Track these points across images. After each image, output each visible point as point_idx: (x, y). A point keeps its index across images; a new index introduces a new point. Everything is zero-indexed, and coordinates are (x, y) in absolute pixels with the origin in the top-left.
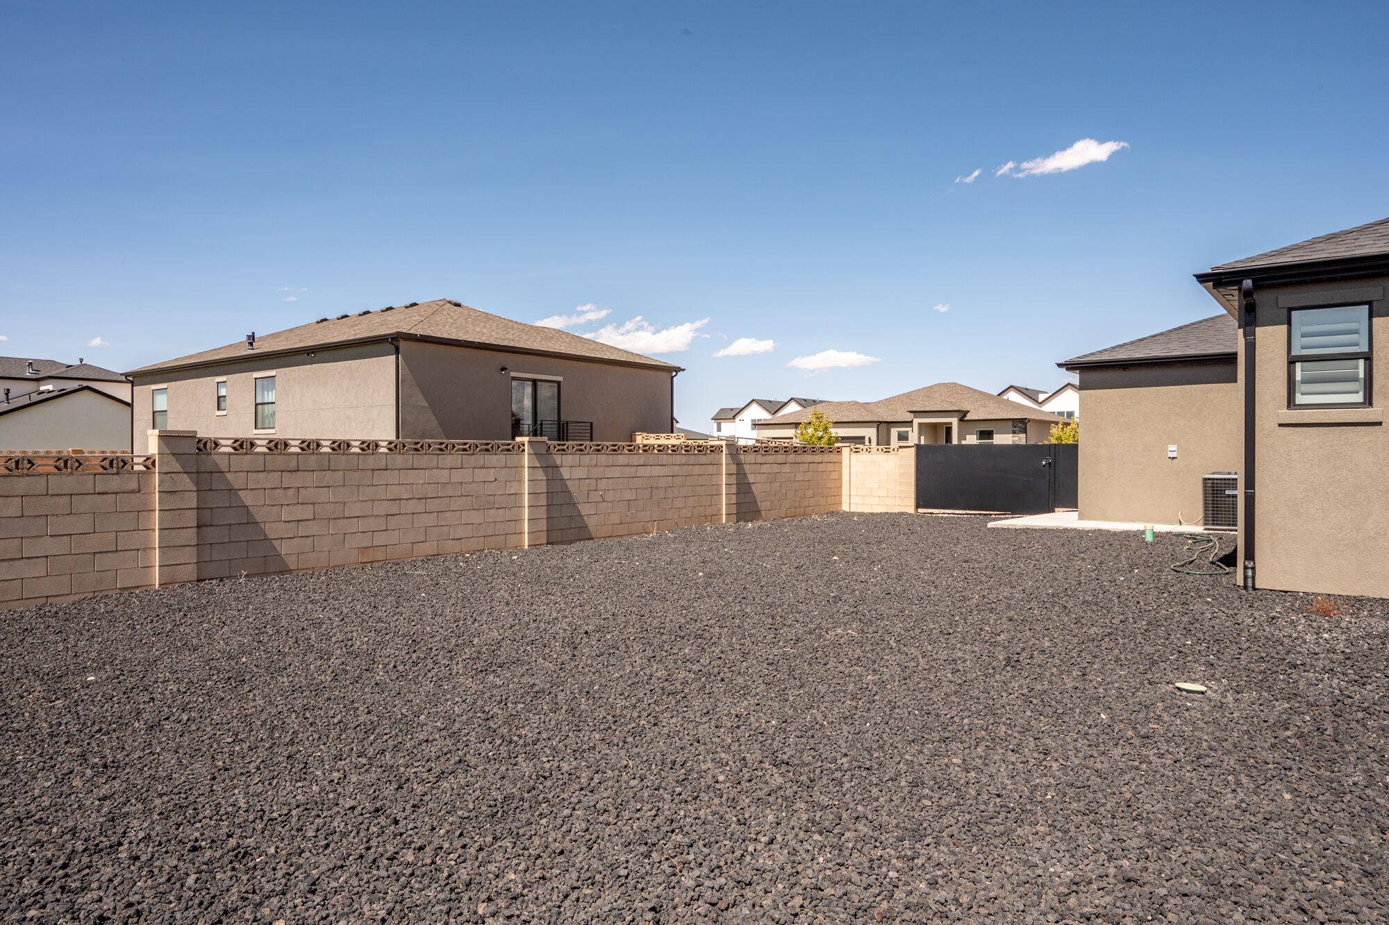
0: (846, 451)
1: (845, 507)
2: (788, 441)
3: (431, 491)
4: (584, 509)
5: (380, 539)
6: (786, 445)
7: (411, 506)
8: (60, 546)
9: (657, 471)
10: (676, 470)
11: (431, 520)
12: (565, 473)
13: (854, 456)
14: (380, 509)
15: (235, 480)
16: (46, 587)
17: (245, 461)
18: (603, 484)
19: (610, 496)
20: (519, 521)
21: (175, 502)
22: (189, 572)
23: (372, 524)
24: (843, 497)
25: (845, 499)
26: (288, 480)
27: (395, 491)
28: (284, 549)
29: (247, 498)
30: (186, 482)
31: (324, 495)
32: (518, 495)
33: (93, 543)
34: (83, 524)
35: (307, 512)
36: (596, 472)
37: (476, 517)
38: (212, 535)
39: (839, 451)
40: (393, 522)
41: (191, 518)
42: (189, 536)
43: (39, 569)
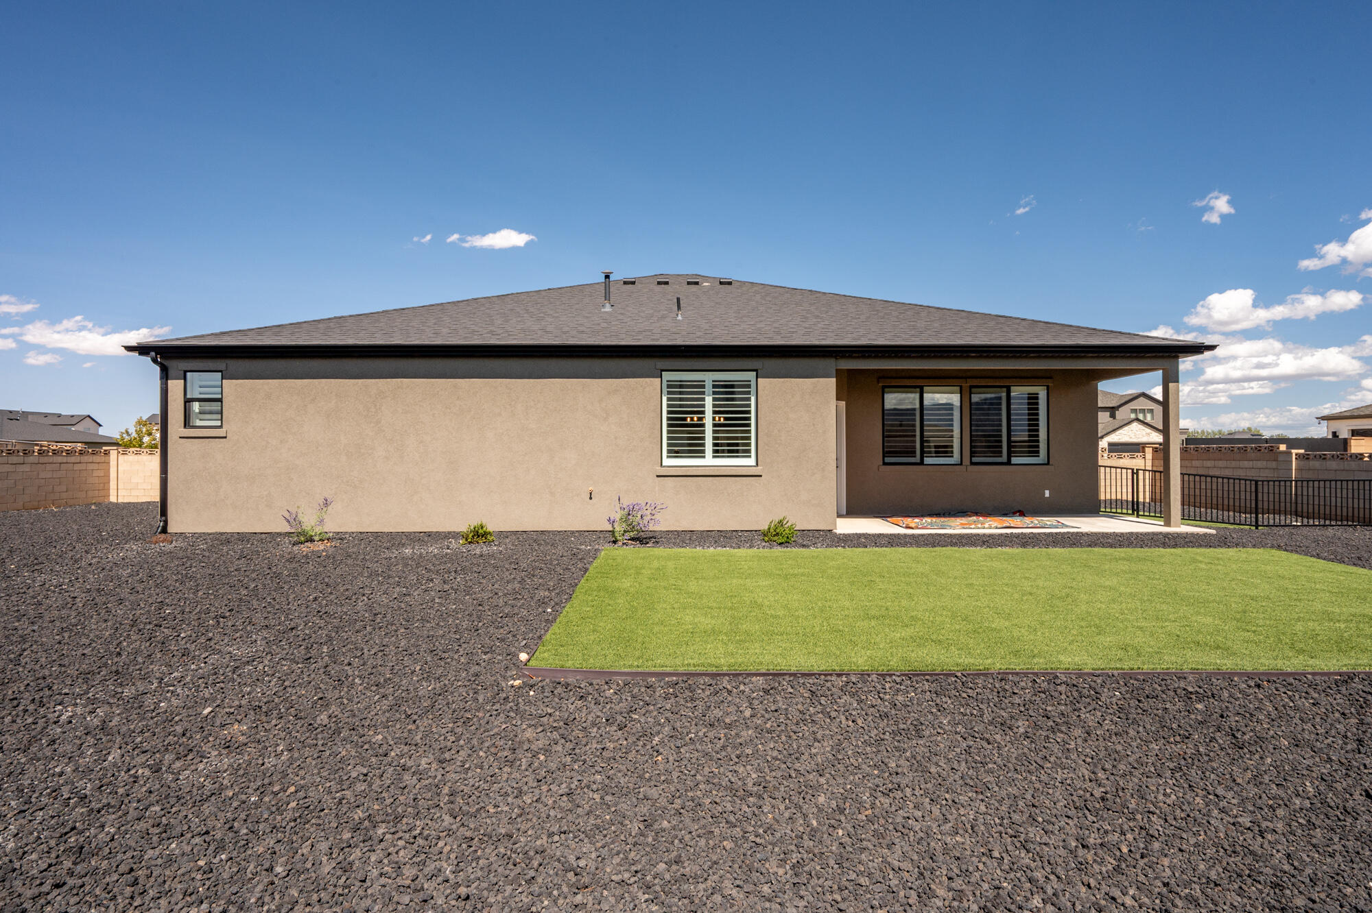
0: (113, 454)
1: (113, 499)
2: (69, 444)
6: (68, 448)
13: (121, 457)
24: (111, 491)
25: (113, 493)
39: (107, 453)
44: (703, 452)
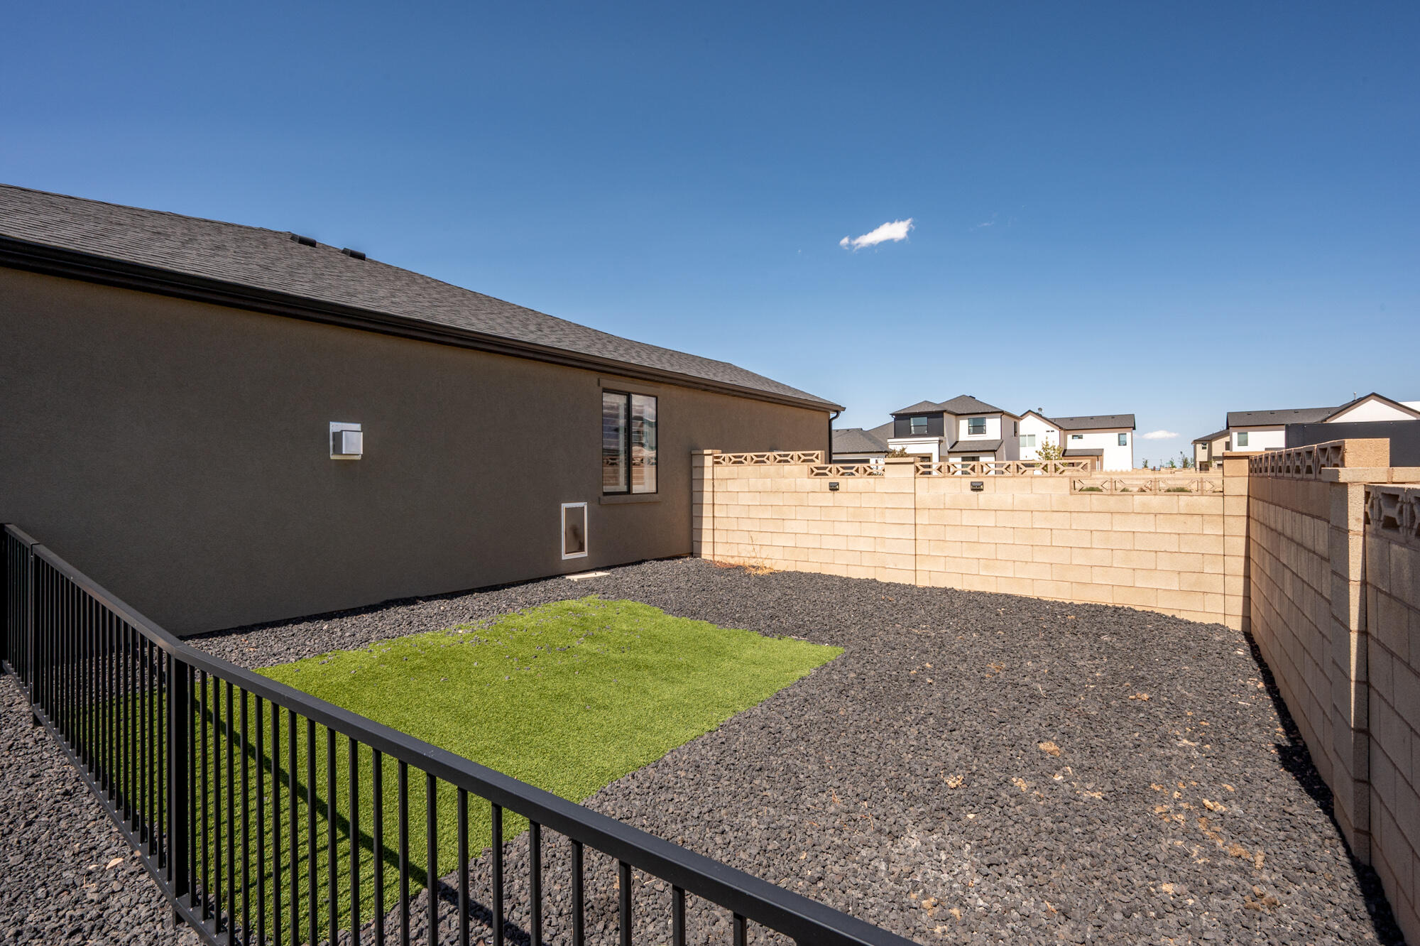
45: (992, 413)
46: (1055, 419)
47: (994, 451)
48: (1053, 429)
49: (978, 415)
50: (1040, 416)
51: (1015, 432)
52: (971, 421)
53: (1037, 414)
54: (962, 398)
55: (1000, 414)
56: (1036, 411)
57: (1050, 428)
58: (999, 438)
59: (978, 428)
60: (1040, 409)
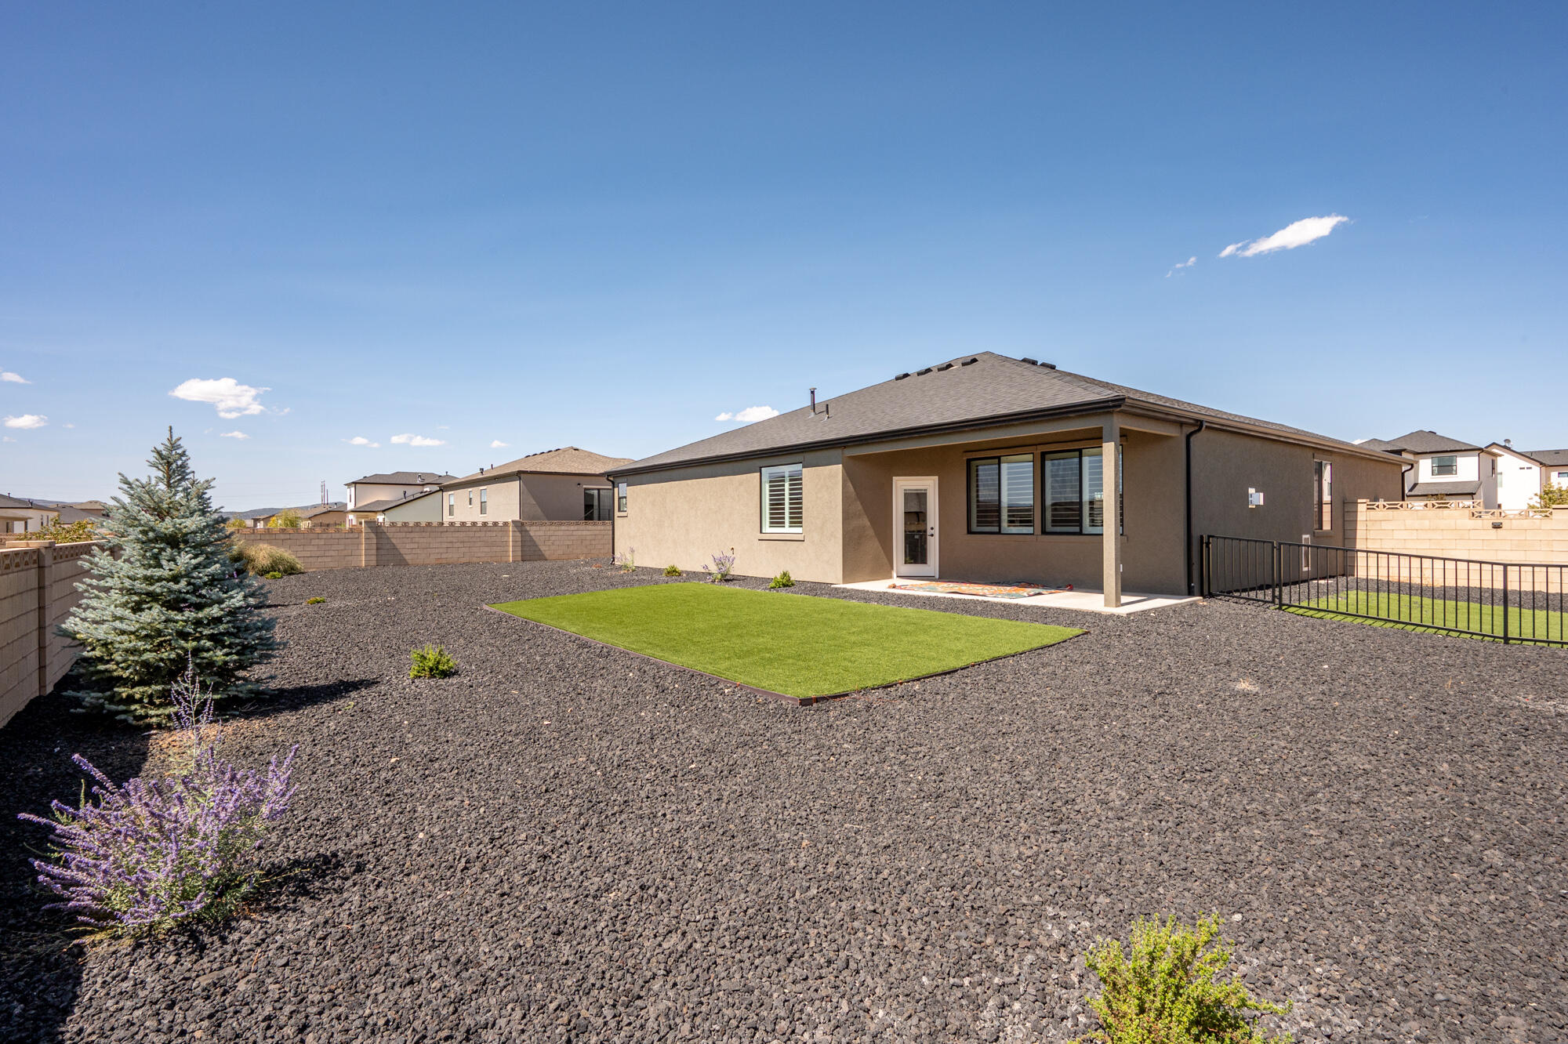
3: (466, 539)
4: (542, 548)
5: (444, 556)
7: (456, 545)
8: (333, 553)
9: (584, 533)
10: (597, 532)
11: (466, 550)
12: (532, 534)
14: (445, 545)
15: (390, 535)
16: (331, 565)
17: (393, 529)
18: (553, 538)
19: (557, 543)
20: (508, 551)
21: (368, 541)
22: (374, 563)
23: (441, 551)
26: (408, 535)
27: (450, 539)
28: (407, 557)
29: (394, 541)
30: (373, 536)
31: (422, 540)
32: (507, 542)
33: (345, 553)
34: (342, 547)
35: (416, 546)
36: (549, 533)
37: (487, 549)
38: (382, 552)
40: (449, 550)
41: (375, 547)
42: (374, 552)
43: (329, 559)
44: (784, 523)
45: (1465, 450)
46: (1532, 453)
47: (1472, 494)
48: (1529, 465)
49: (1445, 454)
50: (1509, 449)
51: (1493, 469)
52: (1436, 460)
53: (1505, 447)
54: (1420, 434)
55: (1478, 452)
56: (1503, 444)
57: (1525, 464)
58: (1477, 479)
59: (1445, 468)
60: (1507, 441)
